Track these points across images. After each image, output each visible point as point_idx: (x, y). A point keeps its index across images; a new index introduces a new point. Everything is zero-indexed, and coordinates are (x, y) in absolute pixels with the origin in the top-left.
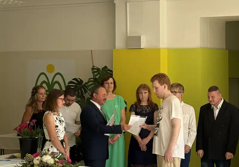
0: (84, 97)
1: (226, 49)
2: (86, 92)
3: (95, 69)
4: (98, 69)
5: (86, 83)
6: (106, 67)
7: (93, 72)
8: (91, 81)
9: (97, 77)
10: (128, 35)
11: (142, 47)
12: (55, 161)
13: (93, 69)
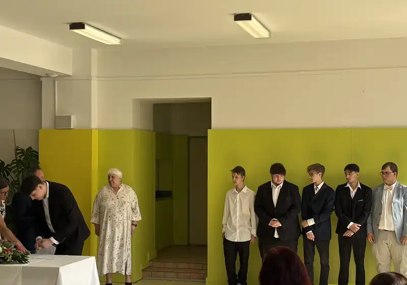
0: (8, 179)
1: (154, 131)
2: (8, 174)
3: (19, 150)
4: (22, 150)
5: (8, 165)
6: (30, 148)
7: (17, 154)
8: (15, 163)
9: (22, 159)
10: (56, 115)
11: (72, 128)
12: (3, 249)
13: (17, 150)
